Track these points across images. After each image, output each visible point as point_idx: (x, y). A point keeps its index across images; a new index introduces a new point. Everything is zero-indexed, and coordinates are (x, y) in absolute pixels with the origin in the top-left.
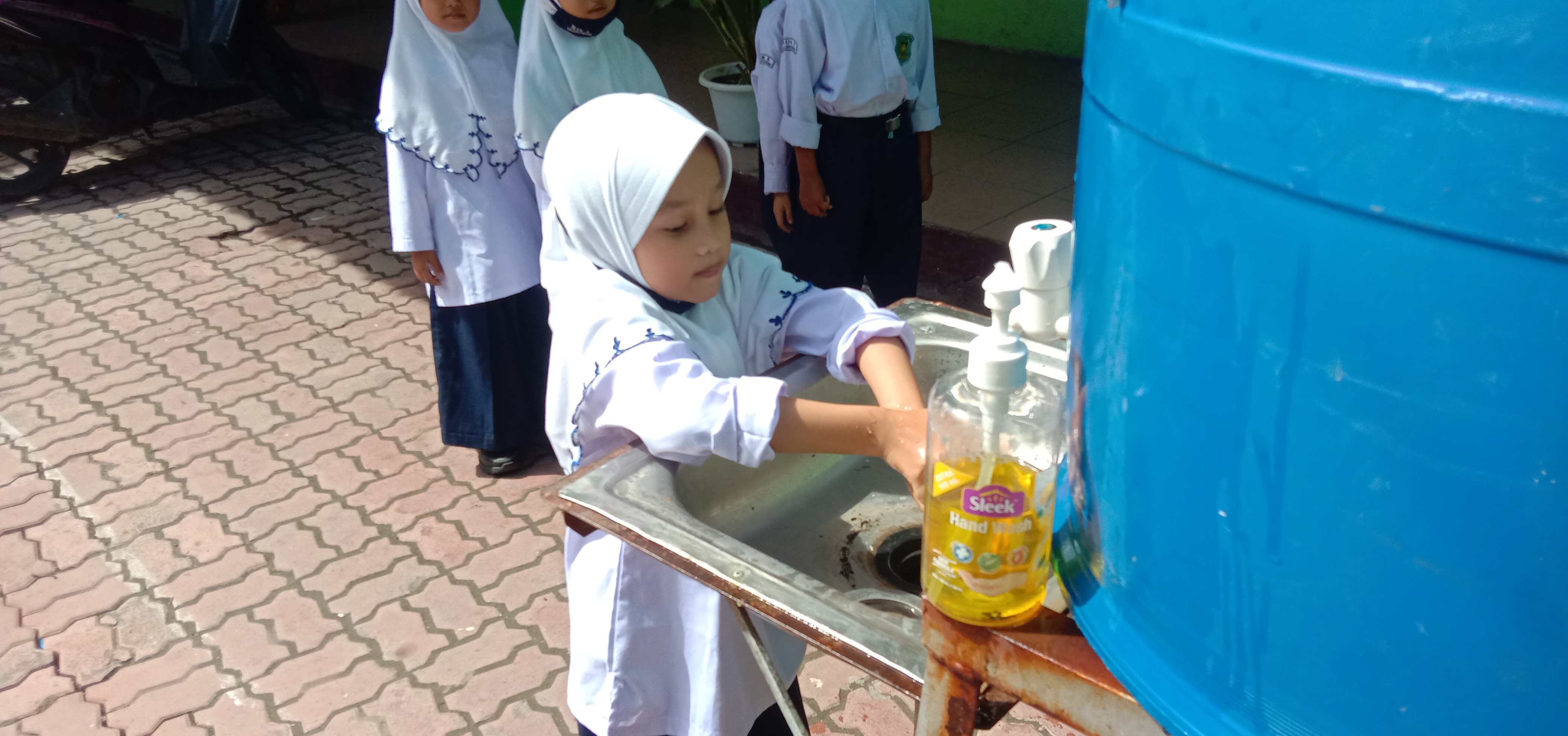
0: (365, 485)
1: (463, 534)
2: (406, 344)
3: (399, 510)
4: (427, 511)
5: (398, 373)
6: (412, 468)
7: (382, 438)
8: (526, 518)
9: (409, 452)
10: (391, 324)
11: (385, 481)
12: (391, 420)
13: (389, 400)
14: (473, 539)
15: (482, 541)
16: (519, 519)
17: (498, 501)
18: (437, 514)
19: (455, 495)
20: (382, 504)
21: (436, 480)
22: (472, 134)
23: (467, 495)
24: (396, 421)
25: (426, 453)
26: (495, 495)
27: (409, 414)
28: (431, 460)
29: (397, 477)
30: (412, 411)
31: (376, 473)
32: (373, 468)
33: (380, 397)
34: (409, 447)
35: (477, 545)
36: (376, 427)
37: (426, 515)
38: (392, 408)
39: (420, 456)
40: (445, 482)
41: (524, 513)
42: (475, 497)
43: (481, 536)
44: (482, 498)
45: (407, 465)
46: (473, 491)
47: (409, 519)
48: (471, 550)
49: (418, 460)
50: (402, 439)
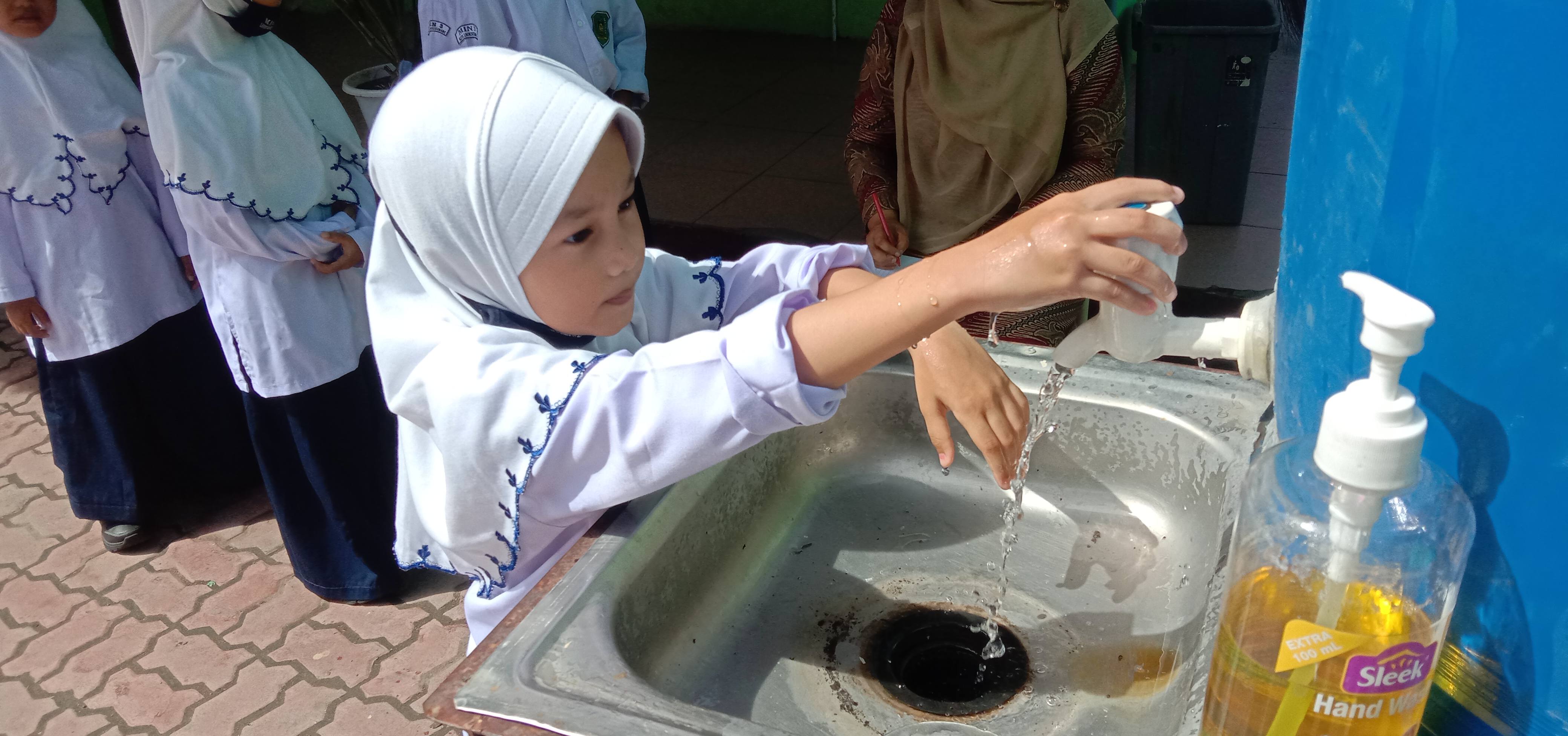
1: (172, 683)
5: (34, 490)
6: (82, 610)
7: (32, 578)
9: (74, 591)
11: (50, 634)
12: (40, 553)
13: (30, 528)
14: (188, 687)
16: (242, 650)
17: (208, 631)
18: (131, 664)
19: (149, 636)
20: (54, 665)
21: (119, 620)
22: (61, 159)
23: (164, 632)
24: (47, 553)
25: (97, 588)
26: (202, 625)
27: (63, 541)
28: (106, 596)
30: (66, 537)
31: (36, 626)
32: (30, 621)
33: (17, 526)
34: (71, 584)
35: (195, 695)
36: (21, 566)
37: (117, 669)
38: (37, 537)
39: (90, 592)
40: (132, 621)
41: (245, 640)
42: (176, 632)
43: (198, 681)
44: (185, 632)
45: (75, 608)
46: (171, 626)
47: (95, 678)
48: (188, 703)
49: (88, 598)
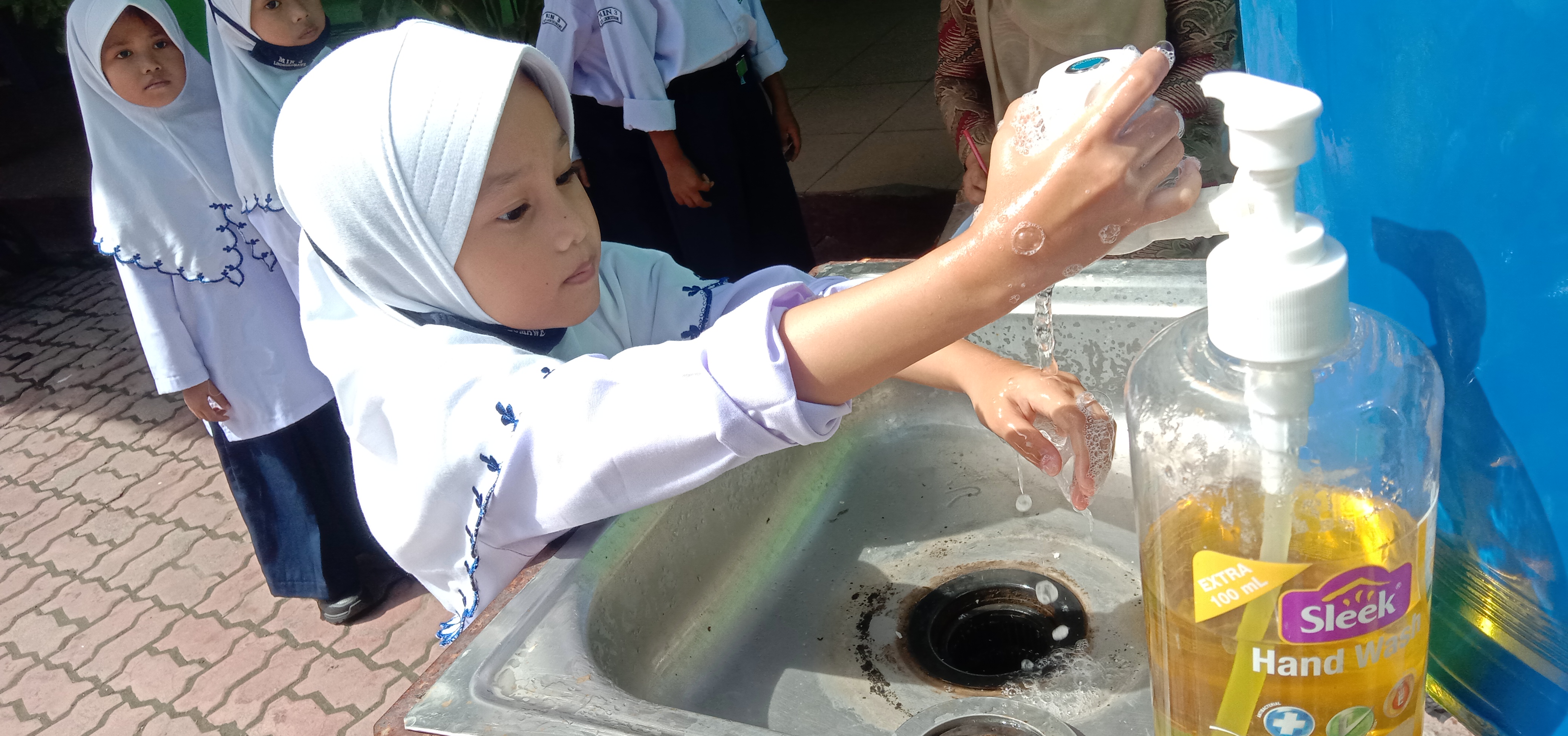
0: (191, 681)
1: (326, 707)
2: (200, 495)
3: (240, 701)
4: (275, 691)
5: (199, 532)
6: (242, 643)
7: (198, 617)
8: (396, 665)
9: (235, 625)
10: (177, 477)
11: (215, 669)
12: (204, 592)
13: (195, 569)
14: (340, 710)
15: (351, 709)
16: (389, 669)
17: (357, 653)
18: (288, 692)
19: (303, 662)
20: (219, 698)
21: (276, 650)
22: (222, 229)
23: (317, 658)
24: (210, 591)
25: (255, 620)
26: (352, 647)
27: (224, 578)
28: (263, 627)
29: (228, 659)
30: (227, 574)
31: (202, 662)
32: (197, 658)
33: (184, 567)
34: (232, 619)
35: (347, 717)
36: (187, 606)
37: (275, 697)
38: (201, 576)
39: (249, 625)
40: (287, 649)
41: (392, 659)
42: (328, 657)
43: (349, 703)
44: (336, 656)
45: (236, 642)
46: (323, 651)
47: (255, 708)
48: (341, 725)
49: (248, 631)
50: (222, 612)
